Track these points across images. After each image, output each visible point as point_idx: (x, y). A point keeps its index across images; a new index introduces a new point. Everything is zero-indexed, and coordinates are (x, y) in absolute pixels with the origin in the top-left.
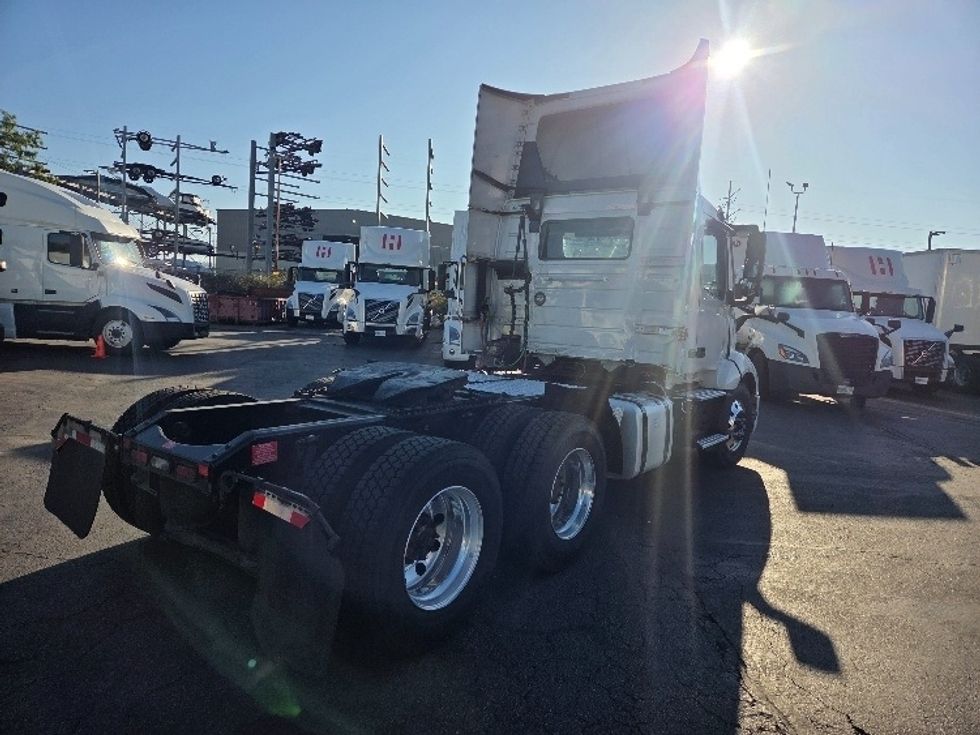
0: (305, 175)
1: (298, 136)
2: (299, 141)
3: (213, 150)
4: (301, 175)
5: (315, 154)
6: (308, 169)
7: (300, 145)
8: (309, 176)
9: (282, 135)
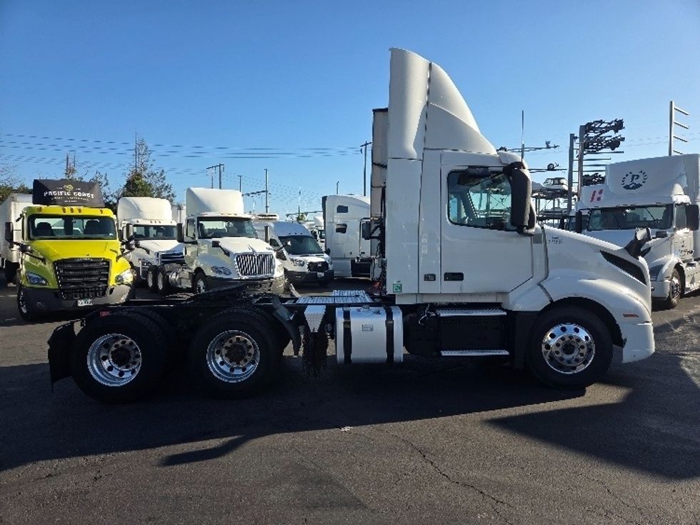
0: (613, 149)
1: (601, 122)
2: (603, 125)
3: (548, 147)
4: (610, 150)
5: (619, 131)
6: (614, 144)
7: (606, 127)
8: (617, 149)
9: (589, 124)
